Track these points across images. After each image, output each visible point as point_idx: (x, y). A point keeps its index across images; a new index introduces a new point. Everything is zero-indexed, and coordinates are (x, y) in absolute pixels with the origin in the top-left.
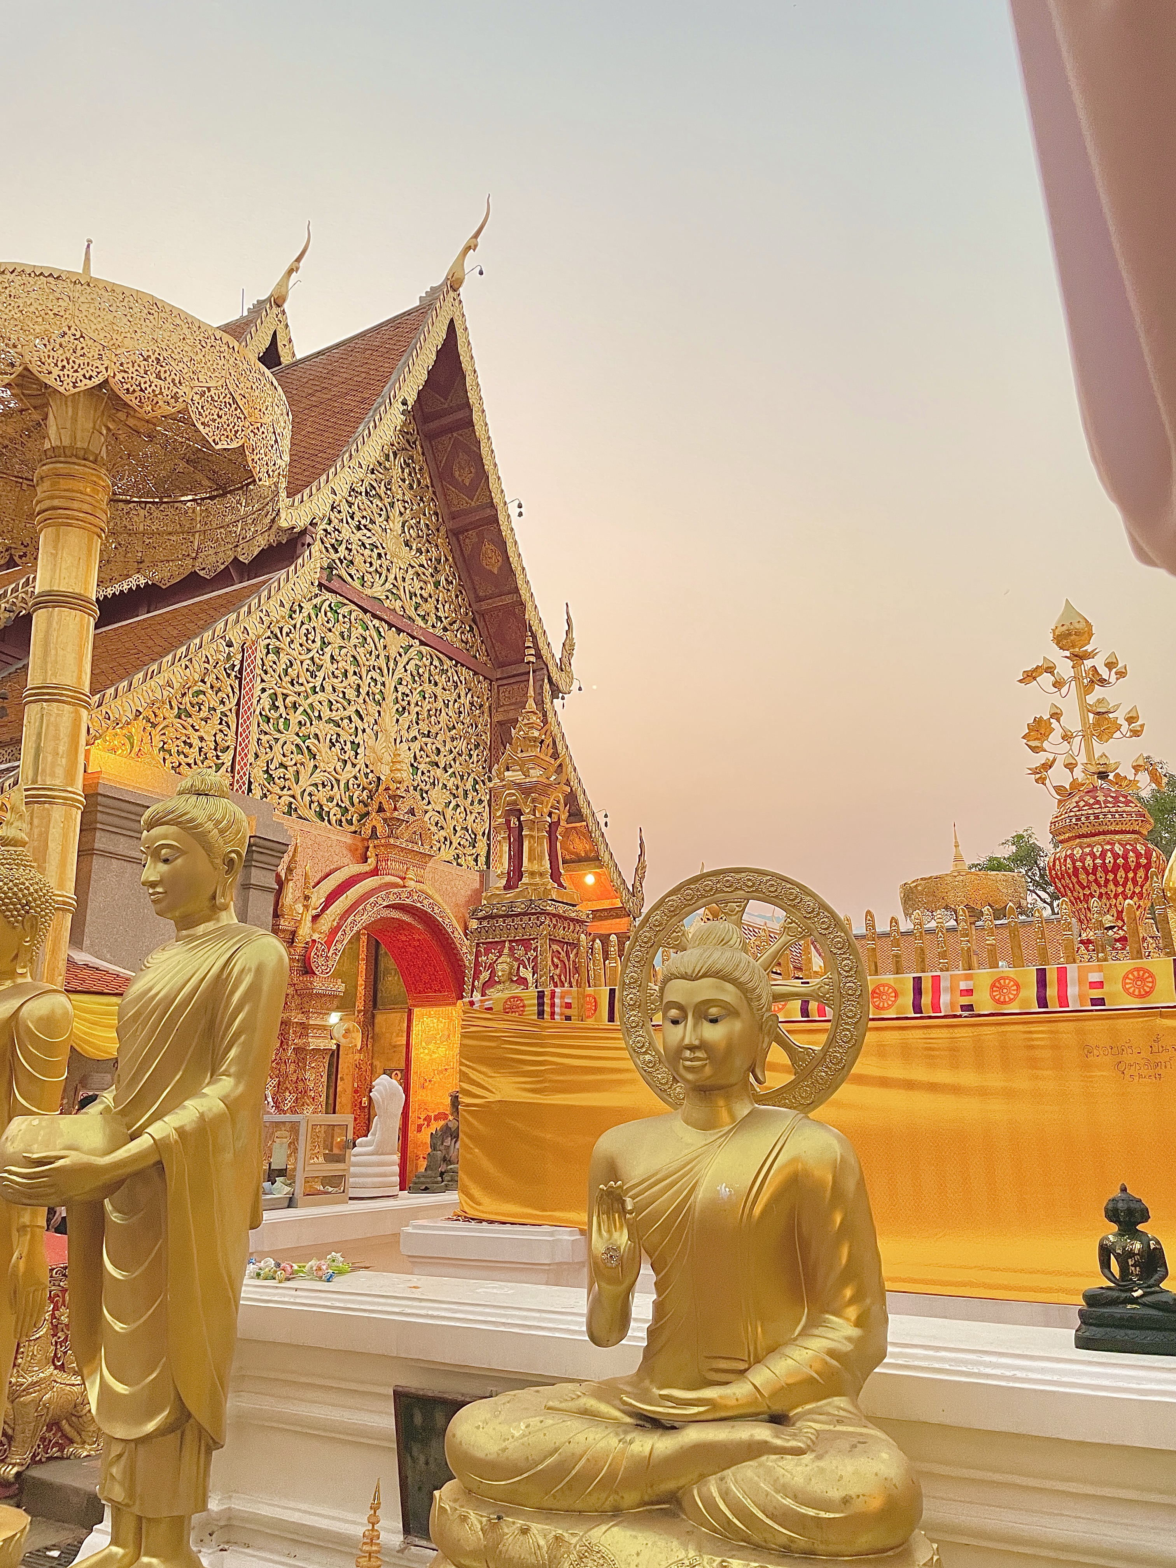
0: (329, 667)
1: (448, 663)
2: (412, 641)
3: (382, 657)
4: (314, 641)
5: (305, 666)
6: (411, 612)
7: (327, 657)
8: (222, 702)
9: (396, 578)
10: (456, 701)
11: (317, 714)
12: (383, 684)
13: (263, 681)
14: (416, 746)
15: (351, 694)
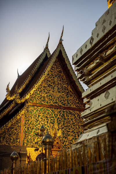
0: (40, 120)
1: (71, 111)
2: (61, 110)
3: (53, 115)
4: (36, 116)
5: (35, 121)
6: (61, 104)
7: (40, 118)
8: (17, 131)
9: (56, 99)
10: (74, 118)
11: (38, 129)
12: (54, 120)
13: (25, 126)
14: (64, 129)
15: (46, 123)
